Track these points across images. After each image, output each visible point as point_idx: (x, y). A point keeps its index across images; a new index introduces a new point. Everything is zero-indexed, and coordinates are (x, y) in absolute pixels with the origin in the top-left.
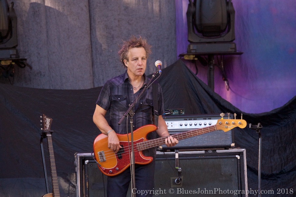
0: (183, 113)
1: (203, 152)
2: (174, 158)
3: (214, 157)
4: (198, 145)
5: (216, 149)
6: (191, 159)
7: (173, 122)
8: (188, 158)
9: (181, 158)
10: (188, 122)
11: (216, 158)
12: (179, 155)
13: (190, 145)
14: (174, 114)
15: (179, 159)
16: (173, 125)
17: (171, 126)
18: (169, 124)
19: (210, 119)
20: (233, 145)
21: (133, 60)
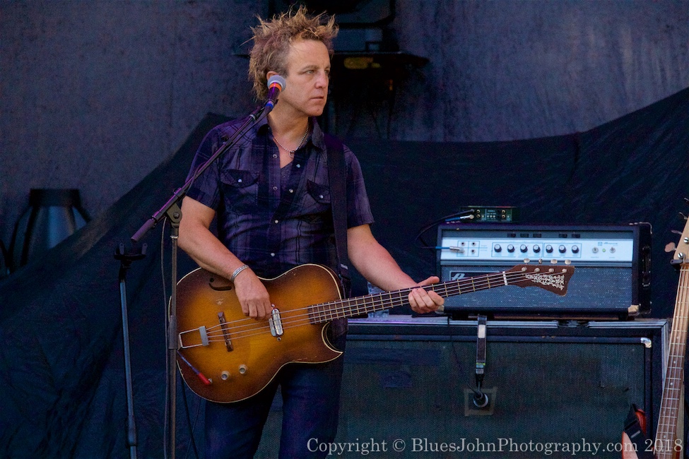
0: (509, 218)
1: (553, 324)
2: (474, 337)
3: (583, 339)
4: (539, 306)
5: (589, 318)
6: (519, 342)
7: (477, 241)
8: (513, 338)
9: (493, 338)
10: (518, 243)
11: (587, 343)
12: (489, 331)
13: (520, 305)
14: (483, 218)
15: (488, 340)
16: (476, 250)
17: (470, 253)
18: (466, 245)
19: (577, 237)
20: (633, 308)
21: (302, 73)
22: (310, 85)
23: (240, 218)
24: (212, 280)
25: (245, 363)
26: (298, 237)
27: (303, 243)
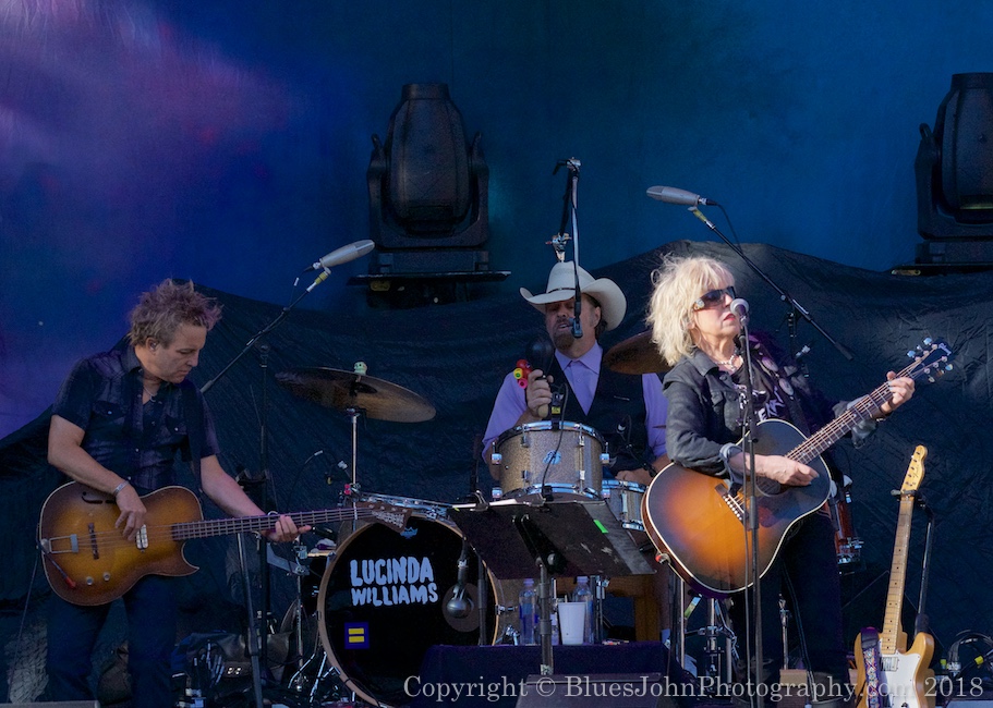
21: (178, 351)
22: (183, 362)
23: (103, 443)
24: (85, 494)
25: (109, 571)
26: (154, 466)
27: (155, 472)
